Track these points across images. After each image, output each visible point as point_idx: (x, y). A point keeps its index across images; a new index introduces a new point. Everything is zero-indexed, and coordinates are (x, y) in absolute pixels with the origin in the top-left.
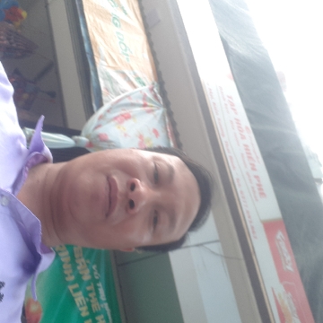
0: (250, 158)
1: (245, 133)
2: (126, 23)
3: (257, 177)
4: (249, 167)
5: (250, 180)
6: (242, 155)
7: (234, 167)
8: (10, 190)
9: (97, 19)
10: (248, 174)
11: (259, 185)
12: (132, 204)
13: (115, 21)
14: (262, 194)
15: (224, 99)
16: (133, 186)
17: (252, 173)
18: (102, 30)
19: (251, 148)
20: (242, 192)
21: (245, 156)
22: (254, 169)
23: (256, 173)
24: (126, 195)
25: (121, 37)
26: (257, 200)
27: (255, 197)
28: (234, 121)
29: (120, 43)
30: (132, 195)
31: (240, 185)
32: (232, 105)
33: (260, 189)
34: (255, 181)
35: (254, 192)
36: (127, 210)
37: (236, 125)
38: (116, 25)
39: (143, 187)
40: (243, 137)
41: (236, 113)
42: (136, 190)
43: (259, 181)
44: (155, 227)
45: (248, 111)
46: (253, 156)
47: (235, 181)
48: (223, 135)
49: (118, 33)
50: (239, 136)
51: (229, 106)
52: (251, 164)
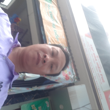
0: (99, 68)
1: (97, 58)
2: (57, 26)
3: (101, 75)
4: (99, 71)
5: (99, 76)
6: (96, 67)
7: (93, 72)
8: (6, 55)
9: (48, 26)
10: (98, 74)
11: (102, 78)
12: (45, 62)
13: (54, 26)
14: (103, 81)
15: (89, 46)
16: (45, 56)
17: (100, 73)
18: (49, 30)
19: (99, 64)
20: (96, 81)
21: (97, 67)
22: (100, 72)
23: (101, 73)
24: (43, 59)
25: (56, 32)
26: (102, 84)
27: (101, 82)
28: (93, 54)
29: (55, 34)
30: (45, 59)
31: (96, 79)
32: (92, 48)
33: (103, 79)
34: (101, 76)
35: (101, 80)
36: (43, 63)
37: (93, 56)
38: (54, 27)
39: (48, 57)
40: (96, 60)
41: (93, 51)
42: (46, 57)
43: (102, 76)
44: (51, 69)
45: (97, 49)
46: (100, 67)
47: (94, 77)
48: (89, 60)
49: (55, 30)
50: (95, 60)
51: (91, 49)
52: (99, 70)
